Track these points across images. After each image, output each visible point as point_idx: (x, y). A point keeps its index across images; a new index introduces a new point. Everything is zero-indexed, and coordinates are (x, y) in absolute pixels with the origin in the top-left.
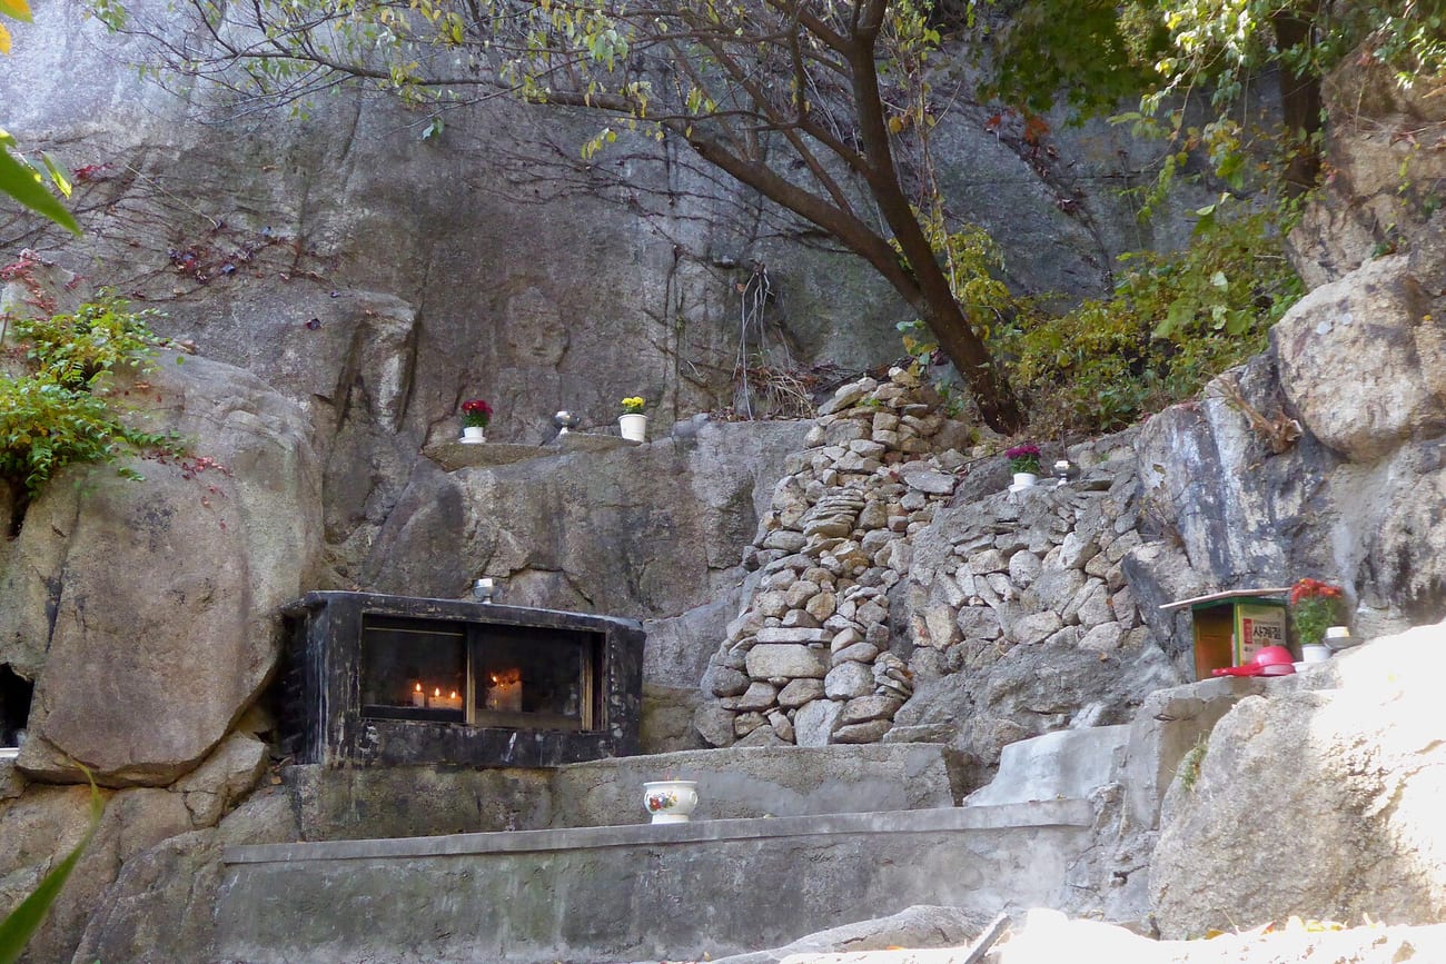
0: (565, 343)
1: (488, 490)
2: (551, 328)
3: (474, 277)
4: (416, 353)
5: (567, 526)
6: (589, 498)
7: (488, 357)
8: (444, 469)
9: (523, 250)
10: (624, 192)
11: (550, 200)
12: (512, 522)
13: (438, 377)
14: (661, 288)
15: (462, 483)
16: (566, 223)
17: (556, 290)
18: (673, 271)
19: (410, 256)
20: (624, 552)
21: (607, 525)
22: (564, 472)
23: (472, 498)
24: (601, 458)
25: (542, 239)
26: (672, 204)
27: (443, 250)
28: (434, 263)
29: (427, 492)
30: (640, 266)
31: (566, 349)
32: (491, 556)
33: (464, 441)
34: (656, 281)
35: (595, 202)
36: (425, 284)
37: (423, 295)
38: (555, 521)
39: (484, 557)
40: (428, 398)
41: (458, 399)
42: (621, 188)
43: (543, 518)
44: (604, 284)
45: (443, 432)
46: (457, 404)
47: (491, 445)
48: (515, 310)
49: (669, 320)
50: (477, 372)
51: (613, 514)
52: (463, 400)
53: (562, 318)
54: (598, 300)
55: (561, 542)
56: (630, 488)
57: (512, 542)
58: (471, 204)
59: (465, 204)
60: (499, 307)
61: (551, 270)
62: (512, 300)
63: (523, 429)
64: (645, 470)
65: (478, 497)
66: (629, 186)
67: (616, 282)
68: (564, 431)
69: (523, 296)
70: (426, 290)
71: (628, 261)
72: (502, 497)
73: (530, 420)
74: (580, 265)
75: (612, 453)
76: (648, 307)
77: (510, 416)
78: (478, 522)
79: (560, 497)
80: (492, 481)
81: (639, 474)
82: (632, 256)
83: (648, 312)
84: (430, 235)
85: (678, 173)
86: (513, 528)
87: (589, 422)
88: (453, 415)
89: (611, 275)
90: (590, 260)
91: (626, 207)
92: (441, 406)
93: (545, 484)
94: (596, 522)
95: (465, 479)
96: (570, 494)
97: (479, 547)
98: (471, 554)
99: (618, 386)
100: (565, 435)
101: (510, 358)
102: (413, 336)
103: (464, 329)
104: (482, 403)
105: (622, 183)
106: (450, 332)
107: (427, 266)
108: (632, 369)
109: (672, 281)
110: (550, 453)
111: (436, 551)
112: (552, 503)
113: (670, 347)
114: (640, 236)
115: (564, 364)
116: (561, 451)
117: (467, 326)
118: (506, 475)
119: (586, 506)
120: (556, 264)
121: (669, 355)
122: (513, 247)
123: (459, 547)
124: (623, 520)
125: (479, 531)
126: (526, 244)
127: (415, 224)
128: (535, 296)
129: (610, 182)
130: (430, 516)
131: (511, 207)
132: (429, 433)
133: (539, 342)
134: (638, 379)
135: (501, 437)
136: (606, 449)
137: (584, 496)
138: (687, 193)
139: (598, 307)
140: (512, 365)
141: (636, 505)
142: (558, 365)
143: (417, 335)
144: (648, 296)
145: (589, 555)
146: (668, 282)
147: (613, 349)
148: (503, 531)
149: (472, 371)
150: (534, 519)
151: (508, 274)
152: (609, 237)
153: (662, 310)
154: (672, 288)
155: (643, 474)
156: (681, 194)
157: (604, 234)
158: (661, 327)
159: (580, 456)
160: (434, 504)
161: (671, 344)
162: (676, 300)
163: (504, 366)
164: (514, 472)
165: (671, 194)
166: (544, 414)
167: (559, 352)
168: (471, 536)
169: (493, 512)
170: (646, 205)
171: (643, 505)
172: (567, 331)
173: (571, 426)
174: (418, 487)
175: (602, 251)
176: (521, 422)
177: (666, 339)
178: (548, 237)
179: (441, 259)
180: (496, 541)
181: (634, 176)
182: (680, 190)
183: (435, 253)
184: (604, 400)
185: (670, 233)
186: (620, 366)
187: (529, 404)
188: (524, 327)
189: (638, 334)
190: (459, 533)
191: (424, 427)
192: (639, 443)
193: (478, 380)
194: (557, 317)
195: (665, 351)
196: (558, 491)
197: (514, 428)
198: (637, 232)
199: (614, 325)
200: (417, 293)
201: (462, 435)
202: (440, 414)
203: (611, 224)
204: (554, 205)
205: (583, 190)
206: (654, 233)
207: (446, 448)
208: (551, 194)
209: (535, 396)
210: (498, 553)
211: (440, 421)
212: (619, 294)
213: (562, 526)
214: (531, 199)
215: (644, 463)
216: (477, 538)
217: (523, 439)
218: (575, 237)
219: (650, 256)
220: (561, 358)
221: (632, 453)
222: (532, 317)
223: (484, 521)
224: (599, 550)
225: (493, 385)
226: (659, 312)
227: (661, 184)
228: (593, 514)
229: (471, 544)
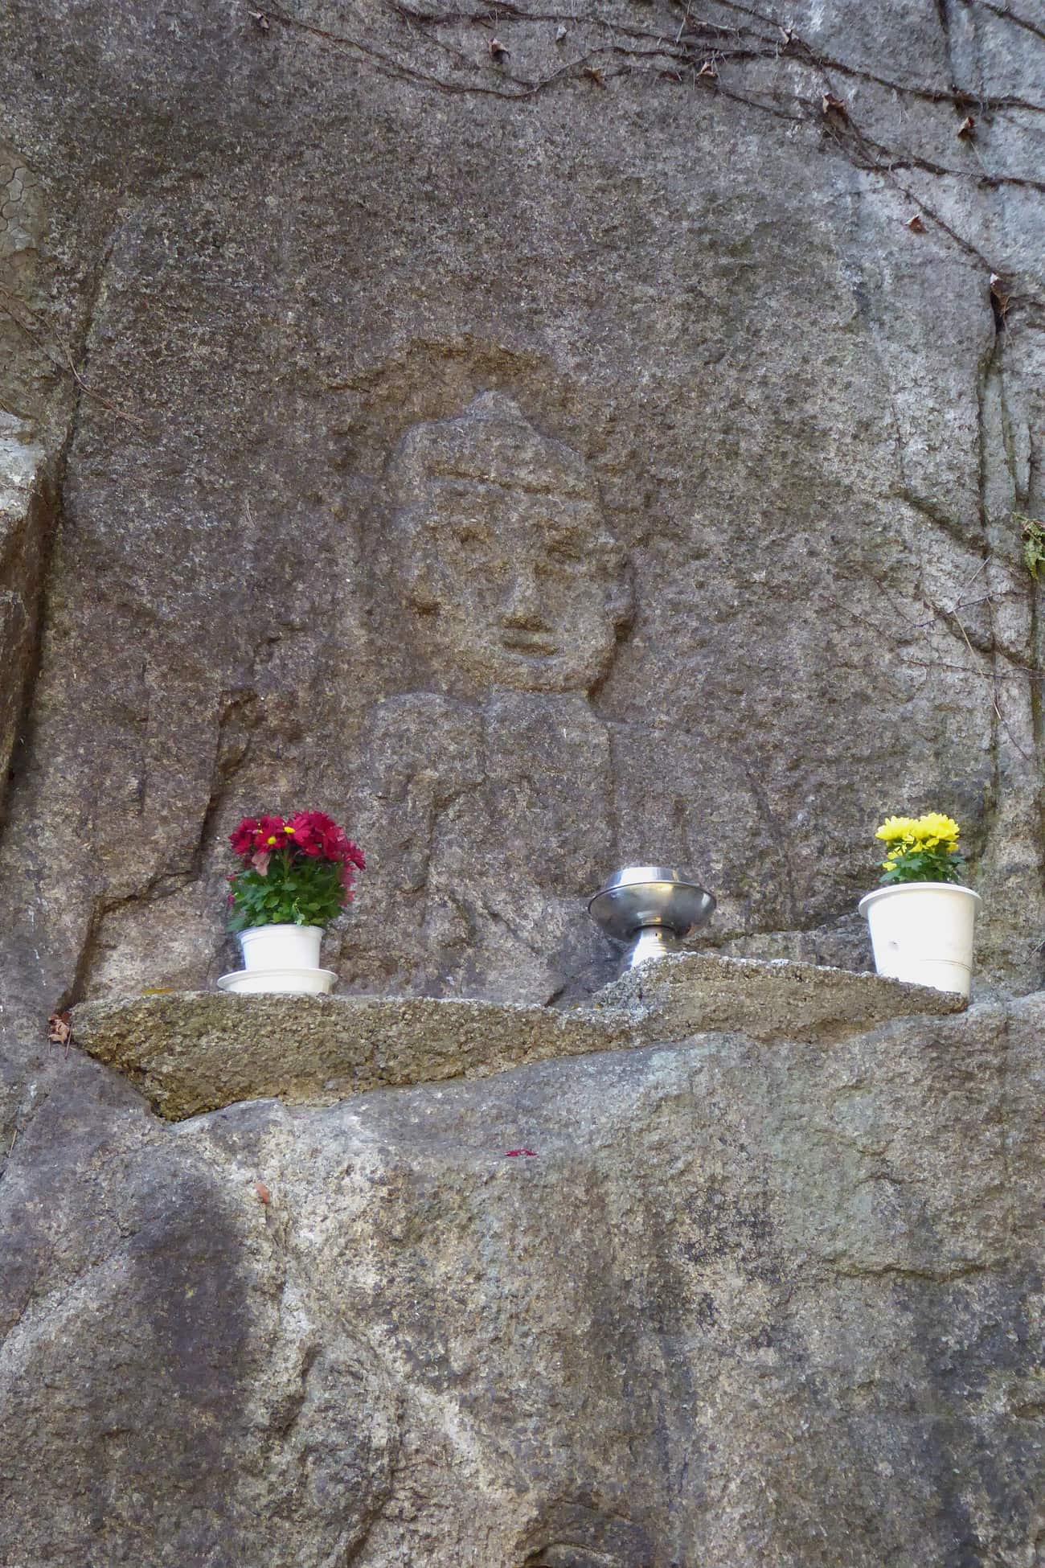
0: (620, 604)
1: (356, 1204)
2: (565, 549)
3: (274, 342)
4: (42, 620)
5: (700, 1371)
6: (783, 1240)
7: (330, 648)
8: (155, 1106)
9: (453, 254)
10: (805, 83)
11: (545, 86)
12: (459, 1352)
13: (128, 716)
14: (960, 416)
15: (237, 1174)
16: (607, 171)
17: (579, 409)
18: (990, 365)
19: (22, 240)
20: (948, 1491)
21: (866, 1361)
22: (673, 1125)
23: (282, 1239)
24: (812, 1065)
25: (522, 220)
26: (966, 134)
27: (152, 232)
28: (117, 277)
29: (86, 1216)
30: (876, 338)
31: (624, 630)
32: (374, 1515)
33: (241, 984)
34: (940, 393)
35: (705, 108)
36: (82, 355)
37: (77, 390)
38: (649, 1348)
39: (338, 1520)
40: (90, 796)
41: (213, 811)
42: (794, 67)
43: (601, 1331)
44: (753, 396)
45: (151, 947)
46: (207, 830)
47: (358, 1003)
48: (430, 472)
49: (993, 535)
50: (290, 703)
51: (885, 1308)
52: (232, 818)
53: (608, 513)
54: (733, 454)
55: (680, 1445)
56: (941, 1195)
57: (465, 1445)
58: (259, 76)
59: (239, 76)
60: (369, 459)
61: (560, 332)
62: (419, 437)
63: (473, 937)
64: (995, 1117)
65: (307, 1236)
66: (821, 63)
67: (799, 388)
68: (648, 949)
69: (459, 425)
70: (88, 377)
71: (834, 318)
72: (413, 1235)
73: (500, 901)
74: (667, 323)
75: (856, 1042)
76: (916, 482)
77: (421, 887)
78: (311, 1355)
79: (660, 1234)
80: (368, 1160)
81: (969, 1132)
82: (851, 304)
83: (917, 504)
84: (103, 174)
85: (978, 38)
86: (464, 1378)
87: (728, 914)
88: (195, 872)
89: (778, 363)
90: (698, 305)
91: (813, 133)
92: (145, 837)
93: (595, 1180)
94: (818, 1346)
95: (251, 1149)
96: (704, 1221)
97: (317, 1474)
98: (284, 1508)
99: (826, 774)
100: (660, 970)
101: (417, 658)
102: (30, 548)
103: (235, 535)
104: (320, 825)
105: (796, 49)
106: (185, 540)
107: (88, 288)
108: (866, 713)
109: (992, 396)
110: (604, 1039)
111: (125, 1502)
112: (631, 1265)
113: (1007, 636)
114: (870, 236)
115: (616, 691)
116: (655, 1034)
117: (248, 522)
118: (428, 1133)
119: (771, 1274)
120: (574, 317)
121: (1003, 665)
122: (416, 242)
123: (228, 1479)
124: (924, 1338)
125: (318, 1394)
126: (465, 236)
127: (43, 124)
128: (502, 424)
129: (752, 45)
130: (100, 1330)
131: (407, 100)
132: (94, 947)
133: (522, 597)
134: (900, 751)
135: (389, 967)
136: (830, 1026)
137: (760, 1228)
138: (1014, 102)
139: (736, 480)
140: (418, 681)
141: (973, 1269)
142: (595, 690)
143: (48, 547)
144: (916, 446)
145: (806, 1509)
146: (981, 401)
147: (797, 635)
148: (425, 1396)
149: (268, 699)
150: (561, 1339)
151: (399, 336)
152: (763, 227)
153: (966, 496)
154: (995, 424)
155: (990, 1134)
156: (995, 105)
157: (744, 219)
158: (970, 560)
159: (732, 1054)
160: (118, 1269)
161: (1010, 624)
162: (1011, 463)
163: (394, 686)
164: (460, 1124)
165: (963, 104)
166: (552, 879)
167: (600, 640)
168: (283, 1425)
169: (376, 1306)
170: (883, 133)
171: (1002, 1264)
172: (625, 564)
173: (675, 928)
174: (45, 1189)
175: (737, 276)
176: (465, 910)
177: (988, 606)
178: (543, 214)
179: (147, 263)
180: (396, 1447)
181: (834, 32)
182: (992, 91)
183: (124, 241)
184: (778, 828)
185: (970, 230)
186: (829, 699)
187: (492, 838)
188: (467, 538)
189: (886, 580)
190: (230, 1408)
191: (72, 923)
192: (956, 1006)
193: (295, 736)
194: (588, 506)
195: (989, 649)
196: (651, 1208)
197: (439, 929)
198: (859, 221)
199: (798, 545)
200: (49, 383)
201: (231, 958)
202: (140, 869)
203: (765, 187)
204: (563, 104)
205: (664, 63)
206: (917, 227)
207: (165, 1015)
208: (548, 69)
209: (518, 806)
210: (402, 1501)
211: (138, 899)
212: (810, 434)
213: (681, 1371)
214: (478, 81)
215: (991, 1088)
216: (311, 1429)
217: (476, 979)
218: (640, 226)
219: (910, 307)
220: (609, 665)
221: (937, 1044)
222: (493, 502)
223: (340, 1352)
224: (844, 1477)
225: (355, 761)
226: (962, 505)
227: (928, 67)
228: (804, 1310)
229: (283, 1458)
